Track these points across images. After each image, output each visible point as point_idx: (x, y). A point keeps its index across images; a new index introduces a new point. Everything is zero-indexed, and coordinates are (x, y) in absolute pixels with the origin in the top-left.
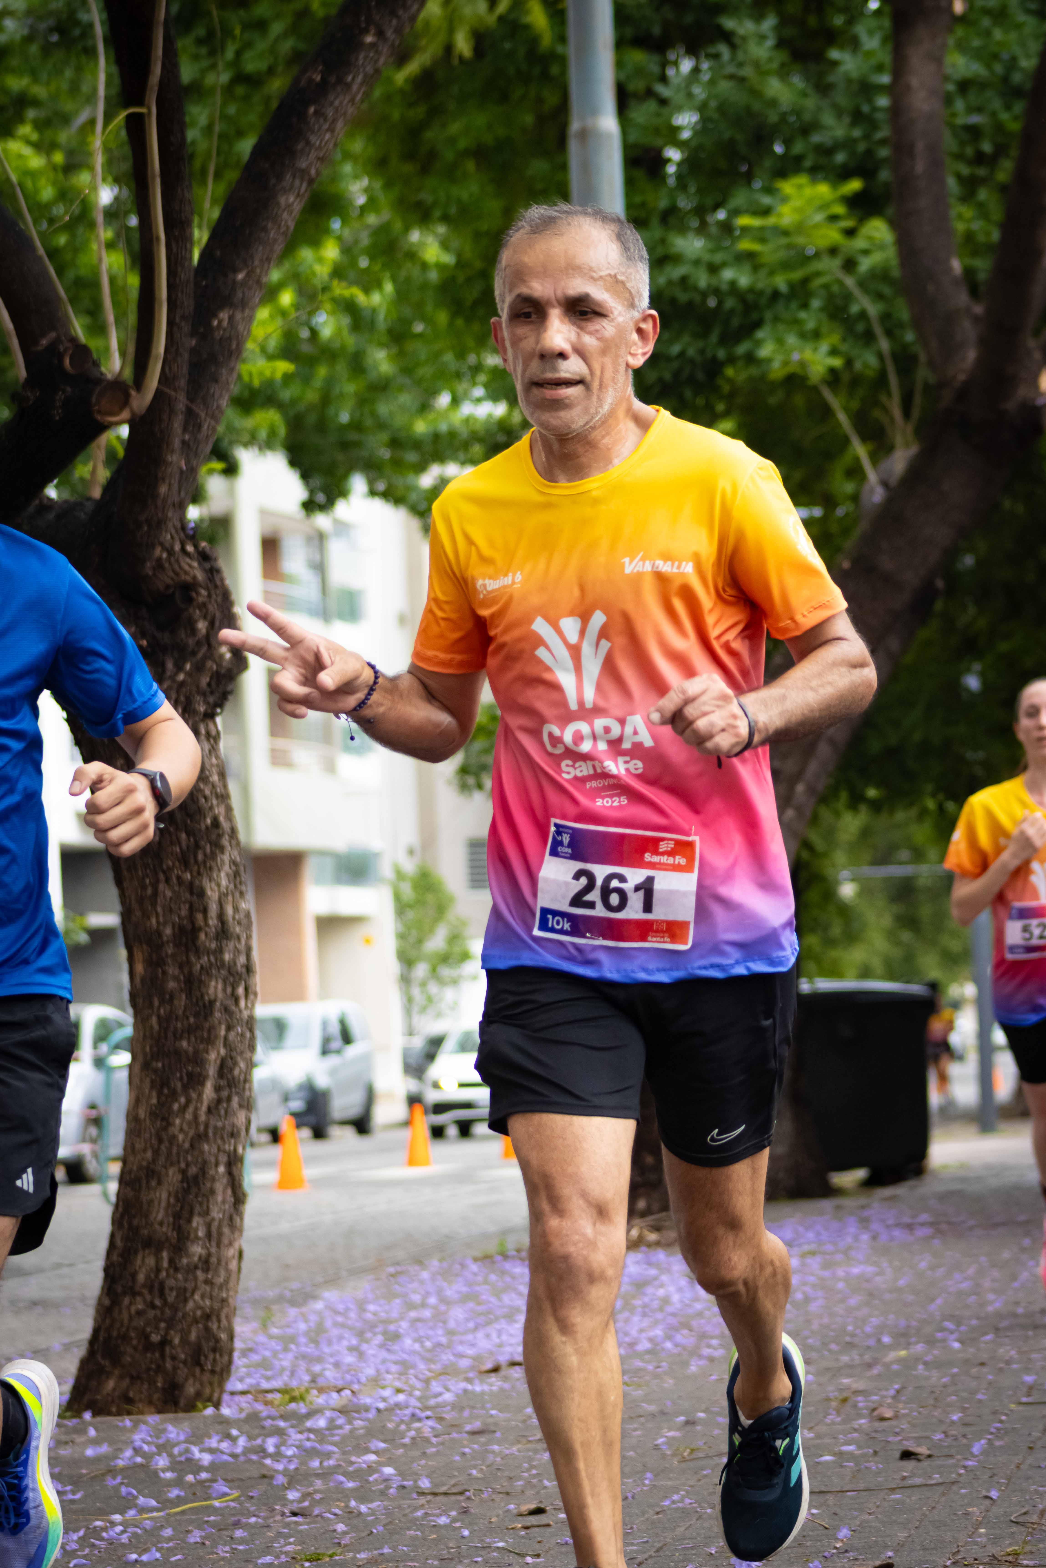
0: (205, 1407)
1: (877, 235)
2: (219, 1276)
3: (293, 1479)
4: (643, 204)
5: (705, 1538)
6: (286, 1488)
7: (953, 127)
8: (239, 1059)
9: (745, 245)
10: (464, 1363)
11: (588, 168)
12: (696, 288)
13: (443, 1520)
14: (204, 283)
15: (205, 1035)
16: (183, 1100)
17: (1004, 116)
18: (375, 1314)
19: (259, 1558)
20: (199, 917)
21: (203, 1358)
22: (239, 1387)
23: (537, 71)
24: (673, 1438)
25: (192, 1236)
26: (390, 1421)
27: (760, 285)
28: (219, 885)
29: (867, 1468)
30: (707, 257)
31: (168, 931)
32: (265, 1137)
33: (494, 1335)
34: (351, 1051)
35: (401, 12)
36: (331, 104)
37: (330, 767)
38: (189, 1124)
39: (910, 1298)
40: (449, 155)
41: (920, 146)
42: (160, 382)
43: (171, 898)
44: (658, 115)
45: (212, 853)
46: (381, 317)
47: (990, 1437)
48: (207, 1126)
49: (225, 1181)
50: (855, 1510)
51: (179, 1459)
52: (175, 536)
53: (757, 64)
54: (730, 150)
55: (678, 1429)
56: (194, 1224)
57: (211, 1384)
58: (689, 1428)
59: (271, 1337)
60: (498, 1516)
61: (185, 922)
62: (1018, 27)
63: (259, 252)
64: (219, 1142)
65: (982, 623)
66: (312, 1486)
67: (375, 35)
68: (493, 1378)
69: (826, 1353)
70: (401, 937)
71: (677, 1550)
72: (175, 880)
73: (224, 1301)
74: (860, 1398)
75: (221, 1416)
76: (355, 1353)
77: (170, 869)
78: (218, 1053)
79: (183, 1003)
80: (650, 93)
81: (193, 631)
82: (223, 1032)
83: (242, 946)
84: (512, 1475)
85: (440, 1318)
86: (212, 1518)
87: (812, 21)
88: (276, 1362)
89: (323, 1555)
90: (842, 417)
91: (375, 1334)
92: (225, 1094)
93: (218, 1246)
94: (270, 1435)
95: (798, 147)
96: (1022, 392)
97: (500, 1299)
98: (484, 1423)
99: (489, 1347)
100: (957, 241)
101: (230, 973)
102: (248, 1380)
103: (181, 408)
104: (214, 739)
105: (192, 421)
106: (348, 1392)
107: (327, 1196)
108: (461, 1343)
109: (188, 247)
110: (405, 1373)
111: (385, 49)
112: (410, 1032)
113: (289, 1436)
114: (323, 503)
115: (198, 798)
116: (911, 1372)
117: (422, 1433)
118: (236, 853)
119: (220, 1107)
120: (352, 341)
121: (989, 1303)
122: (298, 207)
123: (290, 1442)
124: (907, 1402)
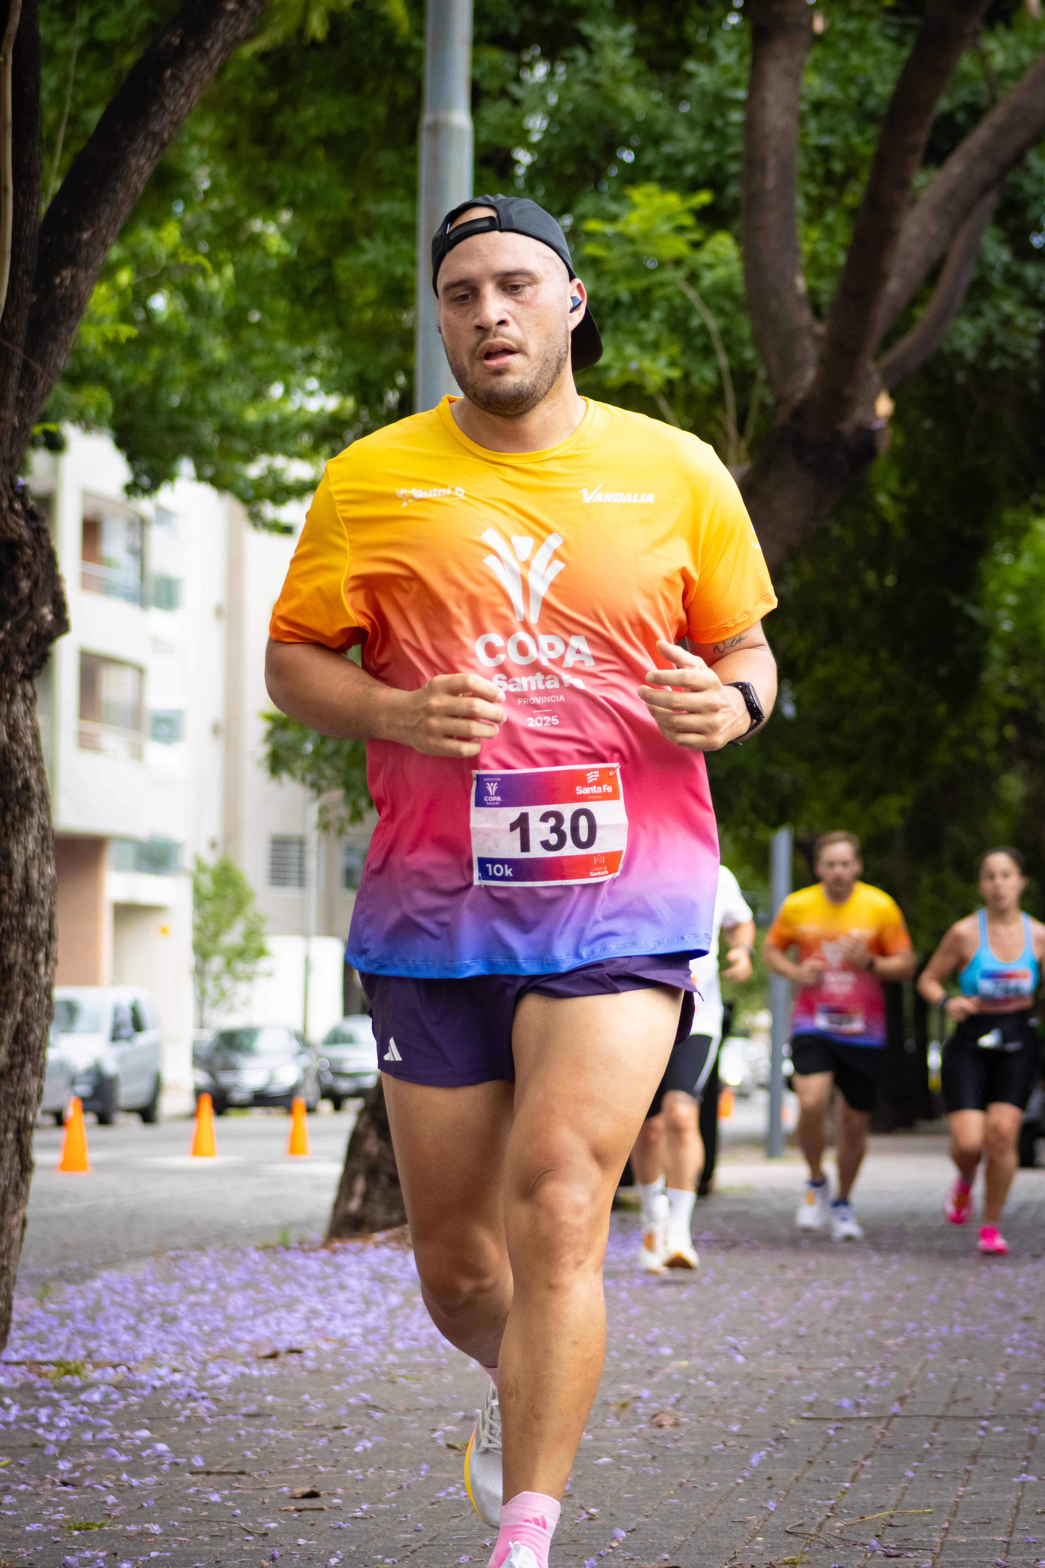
1: (721, 250)
3: (65, 1450)
5: (481, 1529)
6: (57, 1458)
7: (804, 146)
8: (35, 1025)
9: (591, 250)
10: (242, 1348)
11: (437, 162)
13: (215, 1498)
14: (49, 240)
15: (3, 999)
17: (857, 140)
18: (154, 1296)
19: (28, 1525)
20: (4, 879)
22: (14, 1357)
23: (392, 62)
24: (451, 1433)
26: (165, 1399)
27: (602, 293)
28: (25, 849)
29: (644, 1471)
32: (50, 1120)
33: (273, 1323)
34: (142, 1040)
36: (189, 68)
37: (137, 754)
39: (691, 1311)
40: (299, 141)
41: (772, 162)
44: (511, 115)
45: (21, 815)
46: (219, 304)
47: (769, 1449)
49: (13, 1147)
50: (632, 1512)
52: (4, 492)
53: (613, 72)
54: (580, 155)
55: (456, 1424)
58: (466, 1423)
59: (47, 1312)
60: (271, 1498)
62: (876, 51)
63: (106, 213)
64: (10, 1107)
66: (85, 1457)
67: (235, 2)
68: (271, 1364)
70: (198, 929)
71: (452, 1540)
73: (4, 1269)
74: (640, 1404)
76: (132, 1333)
78: (15, 1018)
80: (503, 93)
81: (16, 589)
82: (20, 998)
83: (45, 912)
84: (287, 1458)
85: (218, 1304)
87: (670, 33)
88: (52, 1337)
89: (93, 1524)
91: (153, 1315)
92: (18, 1059)
93: (2, 1212)
94: (43, 1405)
95: (649, 157)
96: (859, 414)
97: (280, 1289)
98: (259, 1407)
99: (268, 1334)
100: (803, 261)
101: (32, 938)
102: (23, 1352)
103: (17, 362)
104: (30, 701)
105: (28, 378)
106: (124, 1368)
107: (110, 1180)
108: (240, 1329)
109: (36, 201)
110: (182, 1354)
111: (245, 17)
112: (201, 1026)
113: (63, 1408)
114: (146, 487)
115: (10, 760)
116: (692, 1381)
117: (196, 1412)
118: (45, 817)
119: (13, 1073)
120: (188, 324)
121: (771, 1320)
122: (148, 170)
123: (63, 1414)
124: (686, 1411)
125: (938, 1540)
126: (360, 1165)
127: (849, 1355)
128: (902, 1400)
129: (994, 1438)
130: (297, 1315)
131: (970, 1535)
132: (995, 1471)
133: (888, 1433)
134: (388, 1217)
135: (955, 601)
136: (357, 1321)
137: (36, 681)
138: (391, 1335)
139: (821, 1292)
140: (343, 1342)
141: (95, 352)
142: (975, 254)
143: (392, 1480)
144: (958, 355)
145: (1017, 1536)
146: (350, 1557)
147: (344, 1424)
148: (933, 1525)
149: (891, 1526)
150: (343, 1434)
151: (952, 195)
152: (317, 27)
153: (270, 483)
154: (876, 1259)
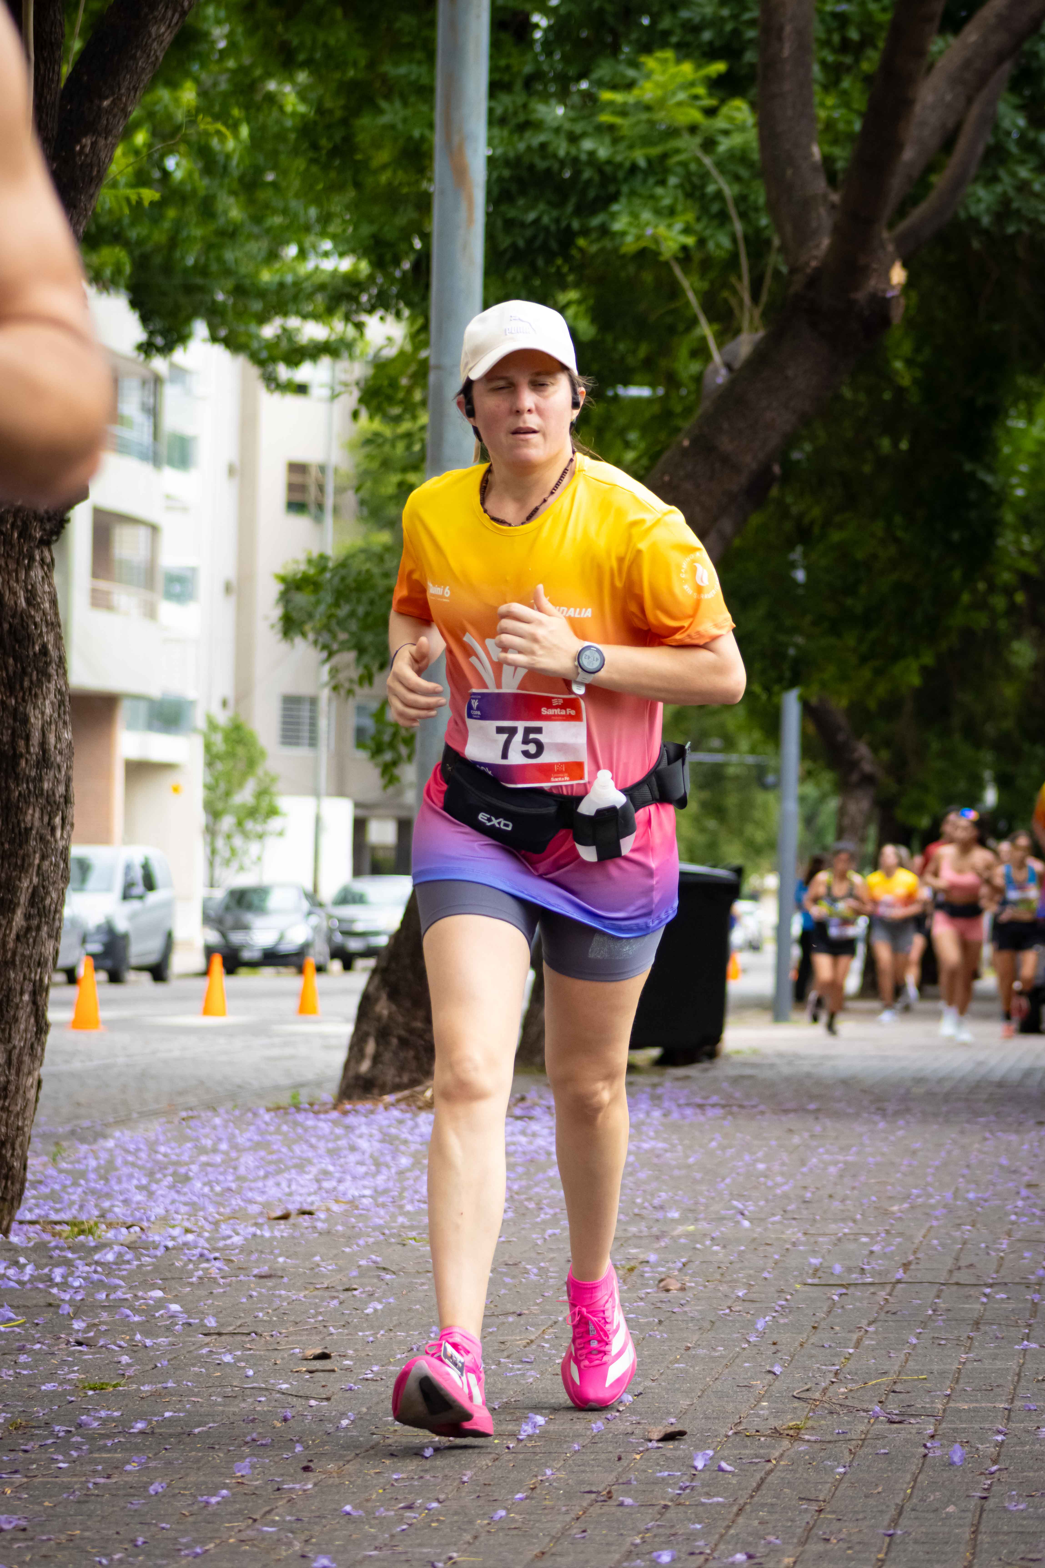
1: (738, 115)
2: (16, 1104)
3: (79, 1310)
4: (508, 68)
6: (72, 1318)
7: (821, 13)
8: (51, 888)
9: (605, 118)
10: (254, 1209)
11: (455, 27)
12: (555, 156)
13: (228, 1358)
14: (69, 107)
15: (19, 862)
17: (873, 7)
18: (165, 1155)
19: (44, 1384)
20: (22, 743)
22: (28, 1216)
26: (178, 1259)
27: (619, 158)
28: (43, 713)
29: (650, 1336)
30: (567, 126)
32: (60, 977)
33: (284, 1184)
34: (153, 898)
37: (151, 613)
39: (699, 1176)
41: (788, 29)
45: (39, 680)
46: (234, 162)
47: (774, 1314)
48: (14, 953)
49: (29, 1009)
54: (597, 20)
59: (61, 1171)
60: (283, 1359)
61: (7, 748)
63: (126, 80)
64: (26, 970)
65: (816, 513)
66: (98, 1317)
68: (282, 1225)
70: (210, 788)
73: (19, 1129)
74: (647, 1269)
75: (10, 1243)
76: (145, 1193)
78: (31, 882)
82: (37, 862)
83: (62, 776)
84: (298, 1320)
85: (230, 1164)
88: (66, 1197)
89: (107, 1384)
90: (691, 296)
91: (165, 1176)
92: (35, 922)
93: (18, 1074)
94: (58, 1265)
95: (666, 23)
96: (873, 283)
97: (290, 1149)
98: (270, 1268)
99: (279, 1195)
100: (820, 126)
101: (48, 802)
102: (37, 1211)
104: (49, 566)
106: (137, 1229)
107: (121, 1039)
108: (251, 1189)
109: (56, 69)
110: (195, 1214)
112: (212, 884)
113: (76, 1267)
114: (162, 347)
115: (27, 625)
116: (698, 1246)
117: (209, 1273)
118: (62, 682)
119: (29, 935)
120: (203, 184)
121: (777, 1185)
122: (168, 38)
123: (77, 1274)
124: (692, 1276)
125: (940, 1406)
126: (370, 1027)
127: (854, 1221)
128: (906, 1266)
129: (996, 1306)
130: (308, 1177)
131: (972, 1401)
132: (997, 1338)
133: (891, 1299)
134: (397, 1080)
135: (968, 466)
136: (366, 1183)
137: (54, 547)
138: (401, 1197)
139: (826, 1157)
140: (353, 1203)
141: (112, 210)
142: (992, 122)
143: (400, 1343)
144: (974, 221)
145: (1018, 1404)
146: (361, 1418)
147: (355, 1286)
148: (935, 1391)
149: (894, 1392)
150: (354, 1296)
151: (967, 64)
153: (284, 344)
154: (882, 1125)
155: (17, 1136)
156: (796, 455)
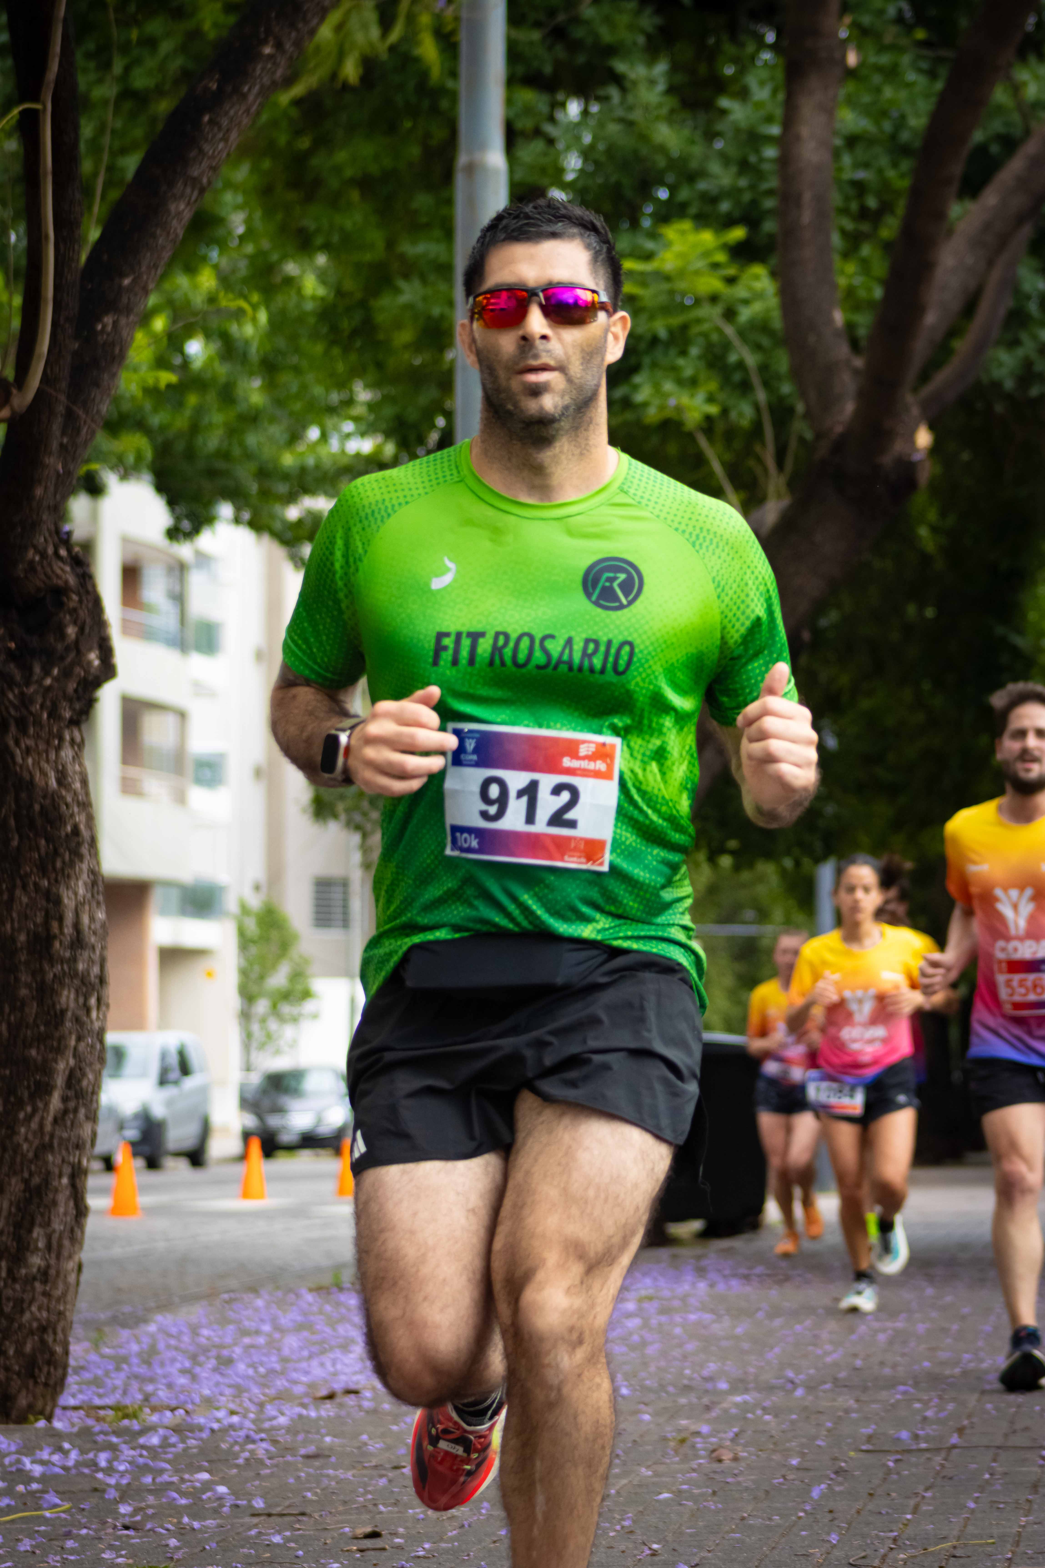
0: (37, 1420)
1: (757, 283)
2: (57, 1288)
3: (125, 1494)
6: (118, 1502)
7: (839, 181)
8: (88, 1070)
10: (299, 1389)
11: (473, 203)
13: (277, 1539)
14: (90, 286)
15: (55, 1044)
16: (29, 1109)
17: (891, 174)
18: (208, 1339)
20: (55, 925)
21: (36, 1370)
22: (72, 1402)
23: (426, 103)
25: (32, 1247)
26: (224, 1441)
27: (640, 330)
28: (76, 894)
29: (705, 1507)
31: (22, 938)
33: (329, 1365)
34: (189, 1083)
35: (300, 25)
36: (227, 113)
37: (180, 798)
38: (35, 1133)
39: (746, 1346)
40: (334, 183)
41: (807, 197)
42: (41, 382)
43: (27, 905)
44: (545, 154)
45: (71, 861)
46: (253, 349)
47: (829, 1482)
48: (52, 1136)
49: (68, 1193)
50: (695, 1547)
51: (9, 1469)
52: (49, 539)
53: (646, 108)
54: (615, 193)
56: (35, 1235)
57: (44, 1396)
59: (103, 1356)
60: (333, 1538)
61: (40, 929)
62: (909, 85)
63: (147, 259)
64: (64, 1152)
65: (844, 680)
66: (145, 1501)
67: (272, 47)
68: (328, 1405)
69: (664, 1394)
70: (244, 973)
72: (32, 886)
73: (60, 1314)
74: (698, 1439)
75: (53, 1429)
76: (188, 1376)
77: (27, 875)
78: (68, 1063)
79: (34, 1011)
80: (537, 132)
81: (63, 636)
82: (73, 1043)
83: (96, 956)
84: (347, 1499)
85: (273, 1345)
86: (43, 1528)
87: (703, 70)
88: (108, 1381)
90: (718, 466)
91: (208, 1358)
92: (72, 1104)
93: (58, 1257)
94: (102, 1450)
95: (684, 194)
96: (898, 447)
97: (334, 1329)
98: (318, 1448)
99: (324, 1375)
100: (840, 295)
101: (83, 983)
102: (81, 1397)
103: (61, 409)
104: (79, 746)
105: (71, 423)
106: (181, 1411)
107: (161, 1224)
108: (295, 1370)
109: (76, 247)
110: (239, 1396)
111: (283, 61)
112: (248, 1068)
113: (122, 1452)
114: (188, 531)
115: (59, 805)
116: (750, 1415)
117: (256, 1454)
118: (95, 862)
119: (67, 1118)
120: (222, 370)
121: (827, 1354)
122: (187, 215)
123: (122, 1458)
124: (745, 1446)
127: (906, 1387)
128: (961, 1431)
130: (352, 1356)
133: (947, 1464)
135: (1000, 630)
137: (84, 727)
139: (876, 1325)
141: (133, 398)
142: (1012, 286)
143: (453, 1519)
144: (996, 385)
147: (403, 1464)
148: (996, 1555)
149: (954, 1556)
151: (987, 227)
152: (351, 71)
153: (308, 524)
154: (930, 1291)
155: (59, 1321)
156: (823, 622)
